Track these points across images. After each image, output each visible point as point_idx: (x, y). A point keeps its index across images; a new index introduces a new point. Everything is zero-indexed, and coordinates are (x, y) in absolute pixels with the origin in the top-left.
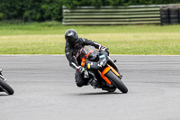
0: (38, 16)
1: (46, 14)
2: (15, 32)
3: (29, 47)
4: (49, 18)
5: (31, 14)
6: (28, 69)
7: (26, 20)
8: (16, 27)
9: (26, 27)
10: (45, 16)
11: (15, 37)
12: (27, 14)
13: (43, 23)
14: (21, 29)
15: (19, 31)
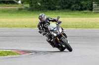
0: (79, 7)
1: (84, 7)
2: (66, 16)
3: (74, 24)
4: (85, 9)
5: (75, 7)
6: (74, 36)
7: (73, 10)
8: (67, 13)
9: (72, 13)
10: (83, 8)
11: (67, 19)
12: (73, 6)
13: (82, 12)
14: (70, 14)
15: (69, 16)
